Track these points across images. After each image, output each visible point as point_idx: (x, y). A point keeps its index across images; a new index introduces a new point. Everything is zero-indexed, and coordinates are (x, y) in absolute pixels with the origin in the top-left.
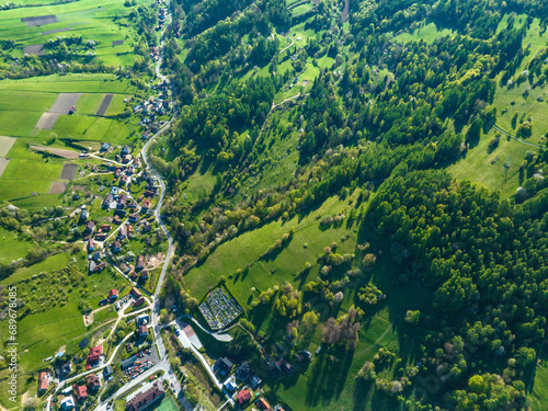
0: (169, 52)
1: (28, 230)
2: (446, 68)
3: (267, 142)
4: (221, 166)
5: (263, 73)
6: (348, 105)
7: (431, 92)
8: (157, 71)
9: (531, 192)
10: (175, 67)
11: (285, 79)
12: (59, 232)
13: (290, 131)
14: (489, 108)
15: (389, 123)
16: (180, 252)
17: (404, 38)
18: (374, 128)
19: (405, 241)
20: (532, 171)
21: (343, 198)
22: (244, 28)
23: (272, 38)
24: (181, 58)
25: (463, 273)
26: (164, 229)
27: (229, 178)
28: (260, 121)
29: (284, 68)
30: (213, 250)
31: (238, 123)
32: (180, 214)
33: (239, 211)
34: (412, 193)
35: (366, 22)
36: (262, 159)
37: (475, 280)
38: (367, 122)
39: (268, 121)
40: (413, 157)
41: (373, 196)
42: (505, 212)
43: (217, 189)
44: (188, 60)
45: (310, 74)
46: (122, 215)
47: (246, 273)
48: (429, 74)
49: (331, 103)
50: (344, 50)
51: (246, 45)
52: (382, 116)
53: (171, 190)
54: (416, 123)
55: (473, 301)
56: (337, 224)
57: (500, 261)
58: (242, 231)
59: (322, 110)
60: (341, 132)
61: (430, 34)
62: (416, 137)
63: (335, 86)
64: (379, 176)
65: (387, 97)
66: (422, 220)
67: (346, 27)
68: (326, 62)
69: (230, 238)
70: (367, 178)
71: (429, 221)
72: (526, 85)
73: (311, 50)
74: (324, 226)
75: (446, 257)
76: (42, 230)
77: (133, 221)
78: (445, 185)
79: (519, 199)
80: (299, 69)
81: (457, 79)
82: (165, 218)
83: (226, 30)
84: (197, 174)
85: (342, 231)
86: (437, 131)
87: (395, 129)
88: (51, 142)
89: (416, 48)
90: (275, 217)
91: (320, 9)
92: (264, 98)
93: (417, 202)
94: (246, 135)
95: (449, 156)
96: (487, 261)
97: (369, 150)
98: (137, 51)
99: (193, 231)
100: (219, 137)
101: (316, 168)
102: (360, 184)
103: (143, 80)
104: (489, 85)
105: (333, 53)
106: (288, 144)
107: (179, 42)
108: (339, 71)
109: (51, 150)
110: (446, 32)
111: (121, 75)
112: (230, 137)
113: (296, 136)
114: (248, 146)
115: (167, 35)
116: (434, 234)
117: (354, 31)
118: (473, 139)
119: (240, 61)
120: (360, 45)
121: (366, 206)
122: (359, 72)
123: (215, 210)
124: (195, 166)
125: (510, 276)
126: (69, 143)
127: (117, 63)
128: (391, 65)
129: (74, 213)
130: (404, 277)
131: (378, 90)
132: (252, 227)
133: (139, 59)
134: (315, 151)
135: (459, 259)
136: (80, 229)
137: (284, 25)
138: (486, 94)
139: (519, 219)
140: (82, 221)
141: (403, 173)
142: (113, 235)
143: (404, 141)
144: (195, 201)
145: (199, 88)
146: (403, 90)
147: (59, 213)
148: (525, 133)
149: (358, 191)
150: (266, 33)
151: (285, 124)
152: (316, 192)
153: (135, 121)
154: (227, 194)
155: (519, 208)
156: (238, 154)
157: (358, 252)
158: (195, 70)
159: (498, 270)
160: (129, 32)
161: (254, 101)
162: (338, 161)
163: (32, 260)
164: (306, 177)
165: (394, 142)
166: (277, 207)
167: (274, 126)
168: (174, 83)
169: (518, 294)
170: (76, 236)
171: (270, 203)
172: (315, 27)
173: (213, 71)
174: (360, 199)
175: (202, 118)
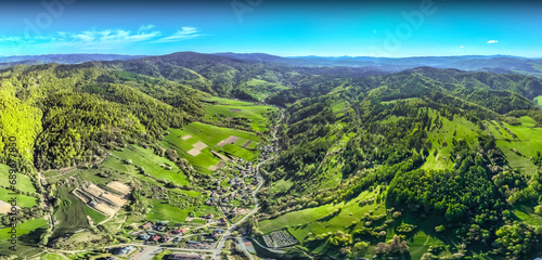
0: (280, 129)
1: (191, 178)
2: (405, 130)
3: (324, 169)
4: (297, 178)
5: (323, 140)
6: (365, 152)
7: (402, 140)
8: (274, 135)
9: (459, 164)
10: (282, 135)
11: (333, 142)
12: (203, 184)
13: (336, 164)
14: (427, 140)
15: (387, 157)
16: (260, 211)
17: (384, 122)
18: (380, 159)
19: (414, 202)
20: (455, 157)
21: (371, 191)
22: (314, 122)
23: (327, 125)
24: (285, 132)
25: (453, 203)
26: (256, 200)
27: (300, 184)
28: (320, 160)
29: (332, 138)
30: (282, 214)
31: (308, 160)
32: (267, 196)
33: (304, 199)
34: (408, 182)
35: (368, 118)
36: (321, 176)
37: (461, 203)
38: (376, 157)
39: (325, 160)
40: (403, 167)
41: (388, 188)
42: (454, 174)
43: (292, 188)
44: (289, 132)
45: (345, 140)
46: (235, 188)
47: (305, 226)
48: (399, 134)
49: (356, 151)
50: (359, 129)
51: (315, 128)
52: (382, 154)
53: (266, 184)
54: (399, 154)
55: (467, 210)
56: (370, 203)
57: (466, 192)
58: (305, 208)
59: (353, 154)
60: (364, 163)
61: (394, 119)
62: (401, 159)
63: (358, 144)
64: (389, 179)
65: (383, 146)
66: (419, 191)
67: (360, 121)
68: (352, 135)
69: (296, 210)
70: (382, 181)
71: (423, 191)
72: (437, 129)
73: (345, 130)
74: (362, 205)
75: (440, 200)
76: (197, 180)
77: (240, 192)
78: (424, 174)
79: (457, 168)
80: (340, 138)
81: (411, 133)
82: (258, 196)
83: (306, 122)
84: (282, 180)
85: (375, 205)
86: (410, 155)
87: (390, 158)
88: (220, 152)
89: (391, 125)
90: (329, 202)
91: (348, 114)
92: (322, 150)
93: (412, 185)
94: (312, 166)
95: (419, 163)
96: (460, 194)
97: (380, 169)
98: (267, 126)
99: (273, 204)
100: (298, 166)
101: (352, 180)
102: (379, 184)
103: (267, 138)
104: (423, 133)
105: (355, 131)
106: (336, 170)
107: (286, 126)
108: (359, 138)
109: (218, 154)
110: (400, 117)
111: (258, 134)
112: (303, 166)
113: (340, 166)
114: (313, 171)
115: (281, 122)
116: (428, 194)
117: (363, 122)
118: (426, 154)
119: (312, 135)
120: (366, 127)
121: (385, 193)
122: (368, 137)
123: (289, 197)
124: (282, 177)
125: (474, 194)
126: (226, 154)
127: (258, 130)
128: (382, 132)
129: (213, 180)
130: (423, 216)
131: (378, 143)
132: (312, 206)
133: (267, 130)
134: (351, 172)
135: (447, 199)
136: (212, 187)
137: (332, 121)
138: (424, 136)
139: (462, 174)
140: (216, 184)
141: (401, 175)
142: (226, 194)
143: (396, 162)
144: (278, 192)
145: (291, 144)
146: (390, 141)
147: (207, 177)
148: (445, 145)
149: (379, 187)
150: (324, 123)
151: (334, 161)
152: (354, 190)
153: (258, 153)
154: (298, 191)
155: (459, 171)
156: (307, 174)
157: (388, 213)
158: (291, 137)
159: (468, 195)
160: (266, 119)
161: (318, 152)
162: (365, 176)
163: (185, 188)
164: (347, 183)
165: (391, 163)
166: (330, 198)
167: (328, 162)
168: (280, 141)
169: (482, 198)
170: (209, 188)
171: (325, 196)
172: (346, 121)
173: (299, 138)
174: (381, 190)
175: (290, 157)
